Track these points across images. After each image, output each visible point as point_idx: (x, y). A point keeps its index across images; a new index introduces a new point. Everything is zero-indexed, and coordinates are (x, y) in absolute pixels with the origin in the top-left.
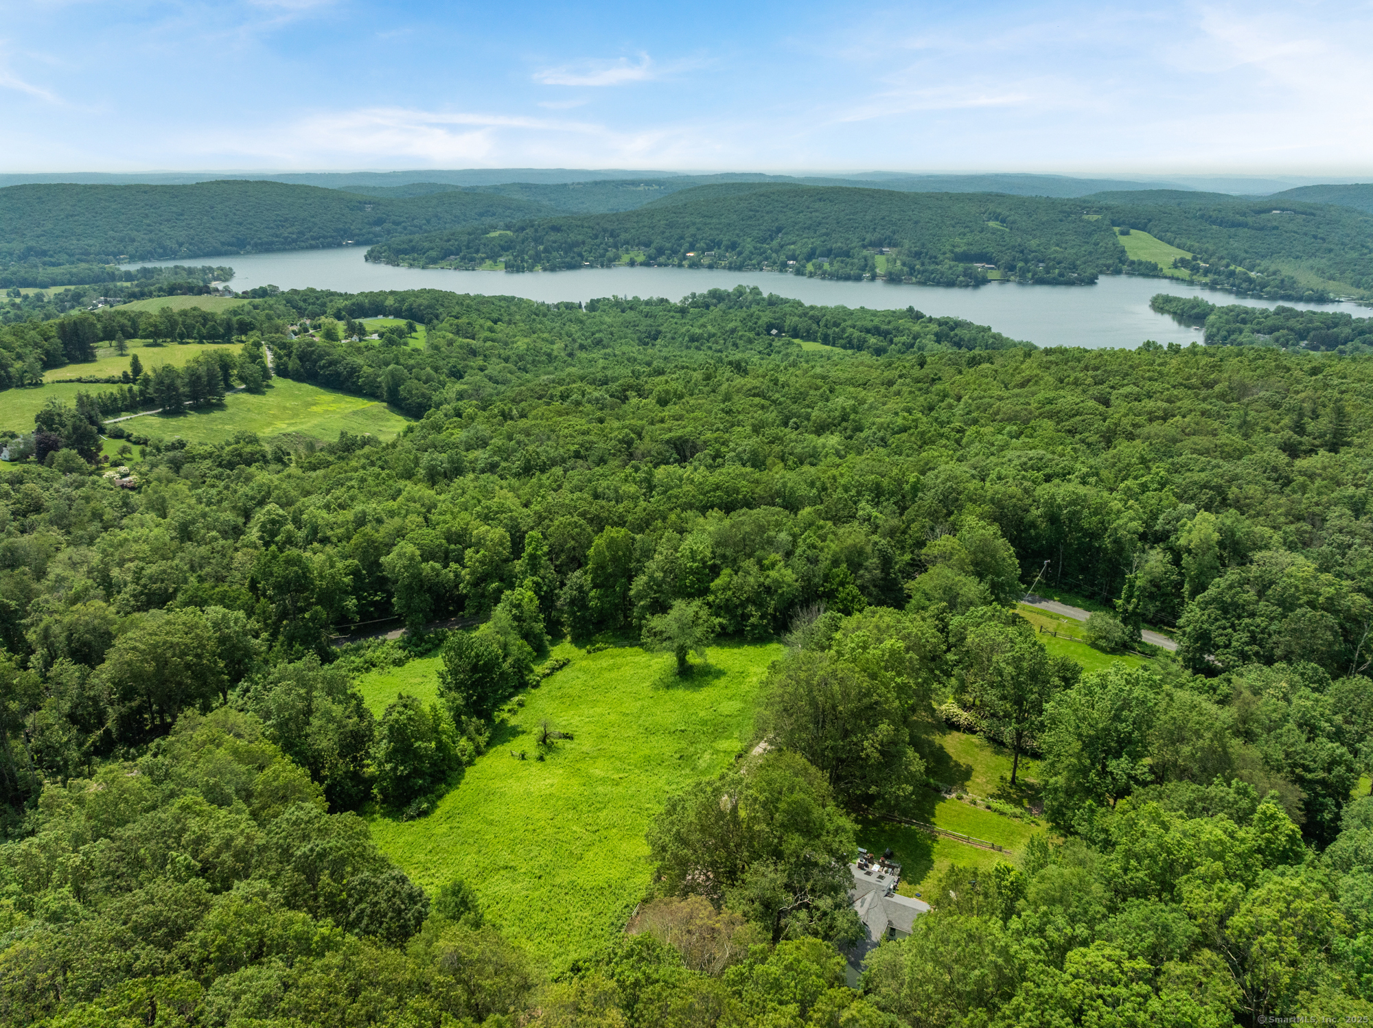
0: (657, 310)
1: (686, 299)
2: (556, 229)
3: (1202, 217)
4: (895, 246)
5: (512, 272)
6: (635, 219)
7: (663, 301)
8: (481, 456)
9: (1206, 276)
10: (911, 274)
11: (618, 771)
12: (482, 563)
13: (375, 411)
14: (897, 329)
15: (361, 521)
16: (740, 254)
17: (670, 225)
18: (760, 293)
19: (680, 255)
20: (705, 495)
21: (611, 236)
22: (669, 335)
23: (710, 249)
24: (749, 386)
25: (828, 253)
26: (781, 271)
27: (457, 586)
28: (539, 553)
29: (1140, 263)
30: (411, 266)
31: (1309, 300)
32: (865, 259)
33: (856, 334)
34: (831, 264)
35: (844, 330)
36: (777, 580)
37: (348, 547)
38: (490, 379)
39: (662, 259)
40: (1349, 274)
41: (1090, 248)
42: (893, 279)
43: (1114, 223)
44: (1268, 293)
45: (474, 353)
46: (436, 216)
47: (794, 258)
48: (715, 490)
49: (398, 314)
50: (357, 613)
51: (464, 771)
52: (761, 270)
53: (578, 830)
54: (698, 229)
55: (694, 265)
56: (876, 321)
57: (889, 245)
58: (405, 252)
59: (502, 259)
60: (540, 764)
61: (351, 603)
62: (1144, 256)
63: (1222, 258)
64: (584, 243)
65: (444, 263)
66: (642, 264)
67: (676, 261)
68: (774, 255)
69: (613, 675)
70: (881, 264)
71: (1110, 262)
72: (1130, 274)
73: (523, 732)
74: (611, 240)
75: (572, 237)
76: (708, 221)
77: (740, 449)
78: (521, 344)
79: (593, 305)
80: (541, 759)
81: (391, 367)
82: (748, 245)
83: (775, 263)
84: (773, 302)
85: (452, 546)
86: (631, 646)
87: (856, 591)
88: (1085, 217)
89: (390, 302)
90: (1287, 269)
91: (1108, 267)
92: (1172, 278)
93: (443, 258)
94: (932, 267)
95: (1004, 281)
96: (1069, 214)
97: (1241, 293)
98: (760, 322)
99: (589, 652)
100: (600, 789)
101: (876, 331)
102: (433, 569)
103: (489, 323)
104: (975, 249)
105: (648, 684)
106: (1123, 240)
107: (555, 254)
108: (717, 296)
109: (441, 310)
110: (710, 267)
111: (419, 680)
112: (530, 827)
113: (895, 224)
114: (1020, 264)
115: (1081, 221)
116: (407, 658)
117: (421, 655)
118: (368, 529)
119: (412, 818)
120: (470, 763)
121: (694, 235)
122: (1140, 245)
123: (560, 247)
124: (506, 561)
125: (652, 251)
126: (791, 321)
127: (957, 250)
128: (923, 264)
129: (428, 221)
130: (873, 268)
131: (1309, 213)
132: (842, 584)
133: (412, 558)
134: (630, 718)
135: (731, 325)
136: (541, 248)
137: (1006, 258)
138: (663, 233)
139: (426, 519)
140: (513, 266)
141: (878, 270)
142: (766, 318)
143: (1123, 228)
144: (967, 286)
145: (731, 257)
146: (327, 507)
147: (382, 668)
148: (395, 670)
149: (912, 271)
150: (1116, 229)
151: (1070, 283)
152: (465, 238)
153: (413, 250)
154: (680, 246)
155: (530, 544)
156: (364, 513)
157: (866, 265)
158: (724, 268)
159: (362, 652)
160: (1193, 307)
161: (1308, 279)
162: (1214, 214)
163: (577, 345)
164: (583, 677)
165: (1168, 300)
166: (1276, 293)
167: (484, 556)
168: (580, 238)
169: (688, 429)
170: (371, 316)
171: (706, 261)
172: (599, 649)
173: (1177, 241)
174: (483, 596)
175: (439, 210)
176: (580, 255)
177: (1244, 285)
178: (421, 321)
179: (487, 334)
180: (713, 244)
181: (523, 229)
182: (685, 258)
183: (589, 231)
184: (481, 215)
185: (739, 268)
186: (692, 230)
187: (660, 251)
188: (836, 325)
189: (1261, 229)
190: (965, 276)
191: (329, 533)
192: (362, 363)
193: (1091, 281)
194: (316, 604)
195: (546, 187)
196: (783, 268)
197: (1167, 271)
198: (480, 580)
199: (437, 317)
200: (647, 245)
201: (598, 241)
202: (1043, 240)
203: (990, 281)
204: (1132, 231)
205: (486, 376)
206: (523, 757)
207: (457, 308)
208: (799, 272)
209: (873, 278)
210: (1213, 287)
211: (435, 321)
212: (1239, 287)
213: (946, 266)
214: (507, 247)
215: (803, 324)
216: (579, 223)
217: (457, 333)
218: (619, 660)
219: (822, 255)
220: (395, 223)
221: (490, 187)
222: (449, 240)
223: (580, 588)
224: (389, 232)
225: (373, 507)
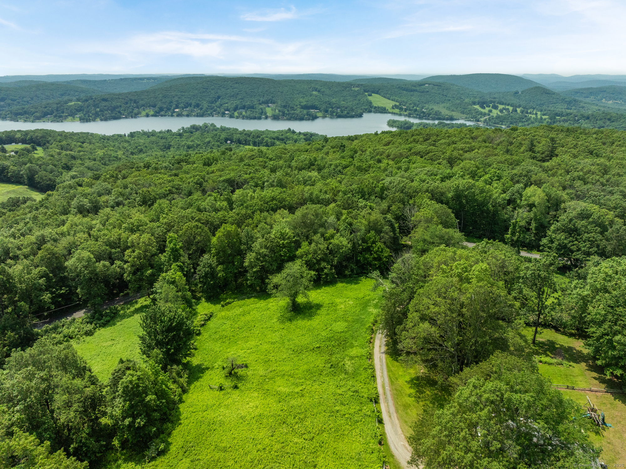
0: (167, 135)
1: (179, 130)
2: (105, 100)
3: (399, 87)
4: (274, 103)
5: (84, 122)
6: (146, 94)
7: (169, 131)
8: (111, 199)
9: (406, 111)
10: (284, 115)
11: (297, 385)
12: (139, 258)
13: (21, 190)
14: (287, 138)
15: (42, 241)
16: (201, 109)
17: (165, 97)
18: (215, 126)
19: (171, 111)
20: (267, 203)
21: (135, 102)
22: (176, 147)
23: (186, 107)
24: (249, 155)
25: (244, 107)
26: (222, 116)
27: (122, 276)
28: (178, 247)
29: (379, 107)
30: (25, 121)
31: (447, 119)
32: (261, 109)
33: (269, 140)
34: (246, 112)
35: (263, 139)
36: (338, 245)
37: (37, 259)
38: (89, 169)
39: (162, 113)
40: (459, 109)
41: (357, 102)
42: (275, 118)
43: (365, 91)
44: (432, 117)
45: (74, 158)
46: (36, 96)
47: (228, 110)
48: (272, 201)
49: (24, 142)
50: (52, 303)
51: (178, 408)
52: (213, 116)
53: (299, 441)
54: (179, 98)
55: (179, 115)
56: (276, 135)
57: (271, 103)
58: (21, 114)
59: (78, 116)
60: (237, 392)
61: (47, 297)
62: (380, 105)
63: (410, 104)
64: (121, 106)
65: (44, 119)
66: (152, 116)
67: (170, 114)
68: (218, 109)
69: (248, 318)
70: (269, 111)
71: (366, 107)
72: (375, 112)
73: (208, 369)
74: (135, 105)
75: (114, 104)
76: (184, 94)
77: (270, 181)
78: (100, 153)
79: (132, 135)
80: (236, 387)
81: (28, 165)
82: (205, 105)
83: (219, 113)
84: (223, 129)
85: (113, 250)
86: (248, 298)
87: (383, 246)
88: (353, 89)
89: (18, 136)
90: (436, 108)
91: (366, 109)
92: (392, 113)
93: (43, 117)
94: (293, 112)
95: (324, 117)
96: (346, 88)
97: (420, 118)
98: (221, 138)
99: (223, 306)
100: (293, 402)
101: (278, 139)
102: (104, 266)
103: (79, 144)
104: (310, 104)
105: (275, 320)
106: (370, 98)
107: (106, 112)
108: (195, 128)
109: (50, 138)
110: (188, 116)
111: (110, 343)
112: (259, 447)
113: (273, 93)
114: (330, 109)
115: (352, 90)
116: (95, 329)
117: (104, 325)
118: (48, 245)
119: (153, 459)
120: (181, 401)
121: (177, 101)
122: (377, 100)
123: (108, 109)
124: (156, 254)
125: (157, 109)
126: (236, 137)
127: (302, 104)
128: (288, 111)
129: (32, 99)
130: (266, 114)
131: (439, 85)
132: (374, 242)
133: (89, 260)
134: (277, 344)
135: (207, 140)
136: (98, 110)
137: (324, 107)
138: (161, 100)
139: (90, 235)
140: (84, 119)
141: (268, 114)
142: (223, 136)
143: (370, 93)
144: (309, 120)
145: (197, 111)
146: (13, 236)
147: (78, 339)
148: (88, 338)
149: (284, 114)
150: (366, 94)
151: (352, 117)
152: (55, 106)
153: (25, 113)
154: (171, 106)
155: (170, 242)
156: (43, 236)
157: (262, 112)
158: (194, 116)
159: (60, 330)
160: (405, 124)
161: (445, 112)
162: (404, 86)
163: (130, 153)
164: (228, 323)
165: (394, 122)
166: (434, 117)
167: (140, 254)
168: (119, 104)
169: (232, 175)
170: (8, 144)
171: (185, 113)
172: (229, 303)
173: (391, 98)
174: (141, 280)
175: (37, 93)
176: (119, 112)
177: (422, 115)
178: (39, 145)
179: (80, 149)
180: (188, 105)
181: (87, 100)
182: (174, 112)
183: (123, 100)
184: (62, 95)
185: (202, 115)
186: (176, 98)
187: (161, 109)
188: (258, 137)
189: (423, 92)
190: (307, 115)
191: (19, 252)
192: (9, 164)
193: (360, 116)
194: (19, 301)
195: (96, 81)
196: (223, 115)
197: (390, 110)
198: (137, 270)
199: (48, 142)
200: (154, 106)
201: (128, 105)
202: (337, 99)
203: (318, 117)
204: (373, 94)
205: (86, 167)
206: (221, 389)
207: (59, 138)
208: (231, 117)
209: (266, 118)
210: (409, 116)
211: (47, 144)
212: (420, 115)
213: (298, 111)
214: (79, 109)
215: (242, 138)
216: (117, 97)
217: (62, 149)
218: (246, 308)
219: (241, 108)
220: (12, 100)
221: (64, 82)
222: (46, 107)
223: (210, 266)
224: (9, 105)
225: (48, 232)
